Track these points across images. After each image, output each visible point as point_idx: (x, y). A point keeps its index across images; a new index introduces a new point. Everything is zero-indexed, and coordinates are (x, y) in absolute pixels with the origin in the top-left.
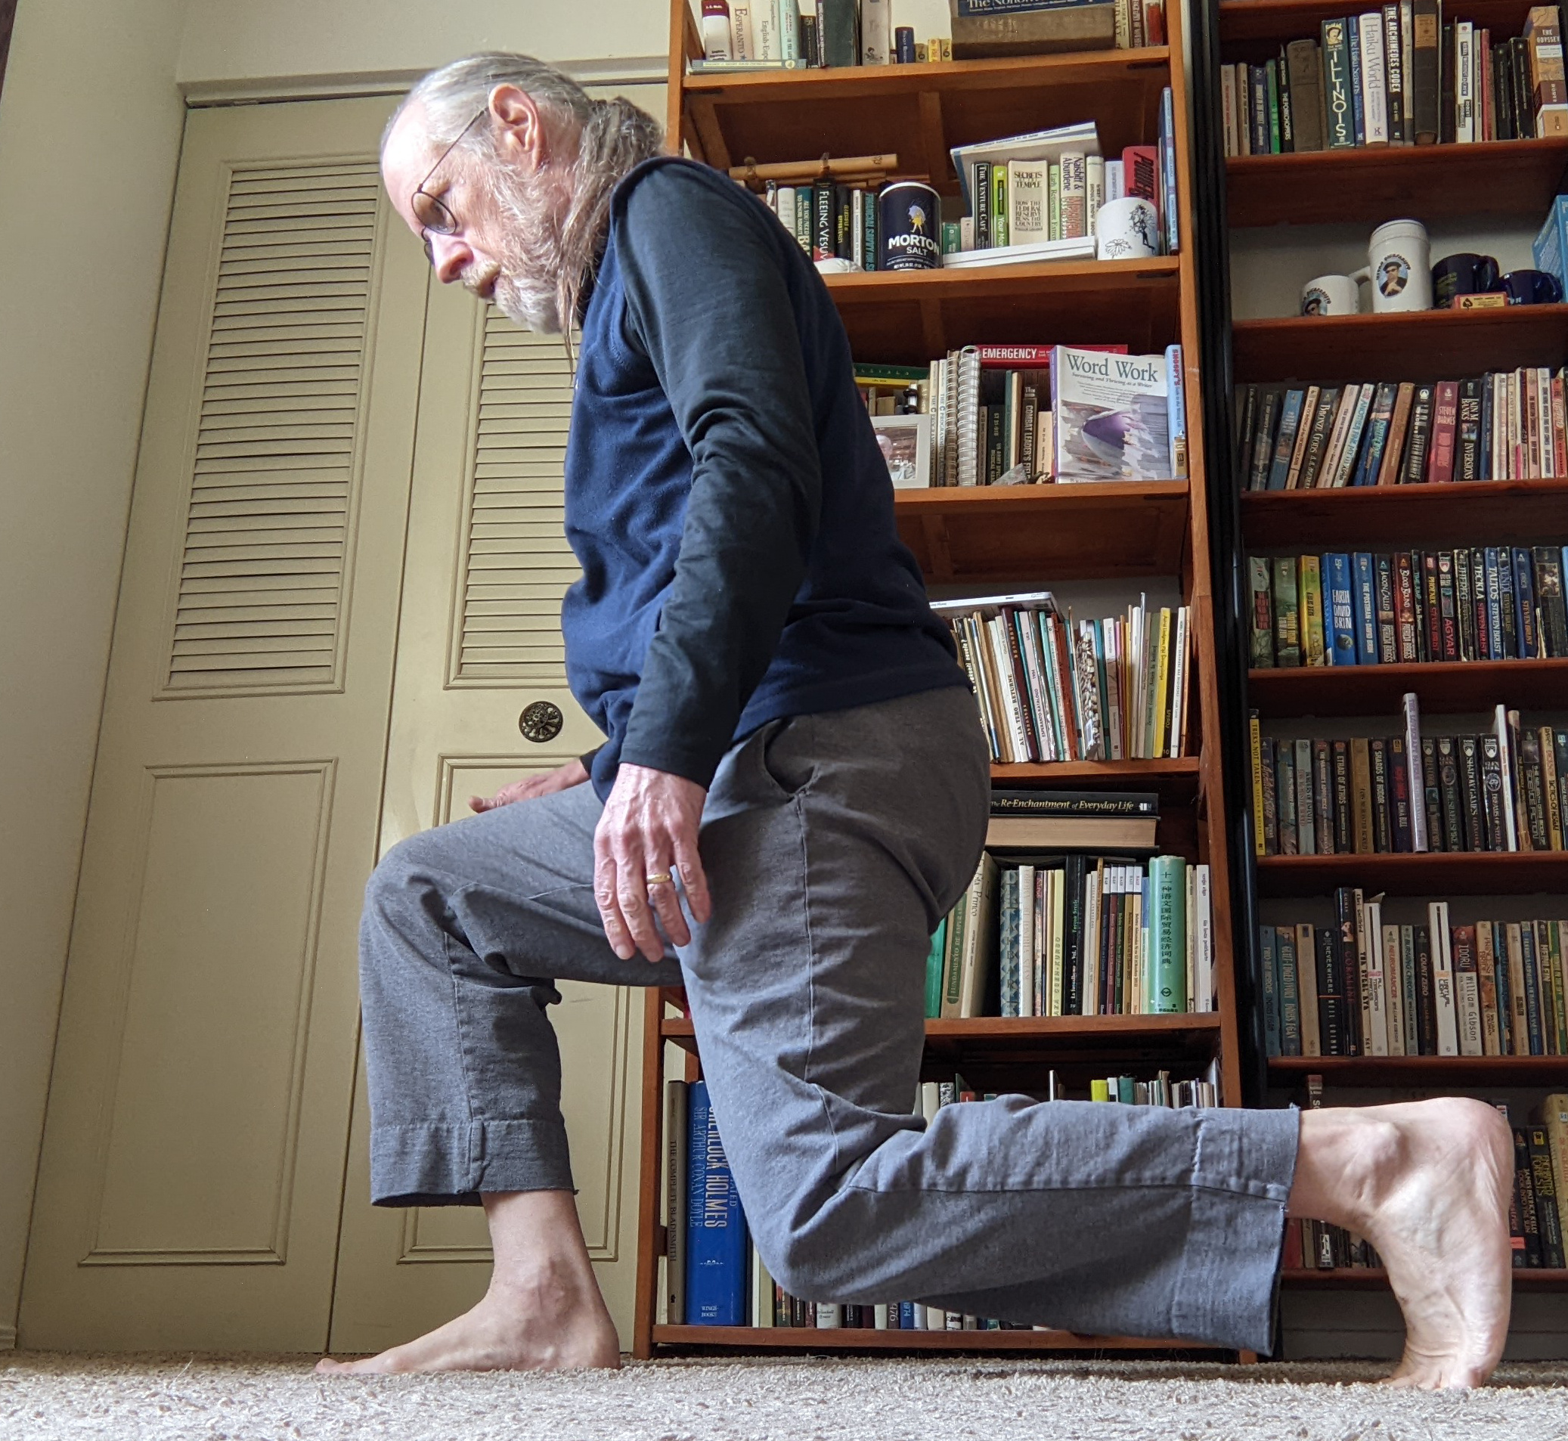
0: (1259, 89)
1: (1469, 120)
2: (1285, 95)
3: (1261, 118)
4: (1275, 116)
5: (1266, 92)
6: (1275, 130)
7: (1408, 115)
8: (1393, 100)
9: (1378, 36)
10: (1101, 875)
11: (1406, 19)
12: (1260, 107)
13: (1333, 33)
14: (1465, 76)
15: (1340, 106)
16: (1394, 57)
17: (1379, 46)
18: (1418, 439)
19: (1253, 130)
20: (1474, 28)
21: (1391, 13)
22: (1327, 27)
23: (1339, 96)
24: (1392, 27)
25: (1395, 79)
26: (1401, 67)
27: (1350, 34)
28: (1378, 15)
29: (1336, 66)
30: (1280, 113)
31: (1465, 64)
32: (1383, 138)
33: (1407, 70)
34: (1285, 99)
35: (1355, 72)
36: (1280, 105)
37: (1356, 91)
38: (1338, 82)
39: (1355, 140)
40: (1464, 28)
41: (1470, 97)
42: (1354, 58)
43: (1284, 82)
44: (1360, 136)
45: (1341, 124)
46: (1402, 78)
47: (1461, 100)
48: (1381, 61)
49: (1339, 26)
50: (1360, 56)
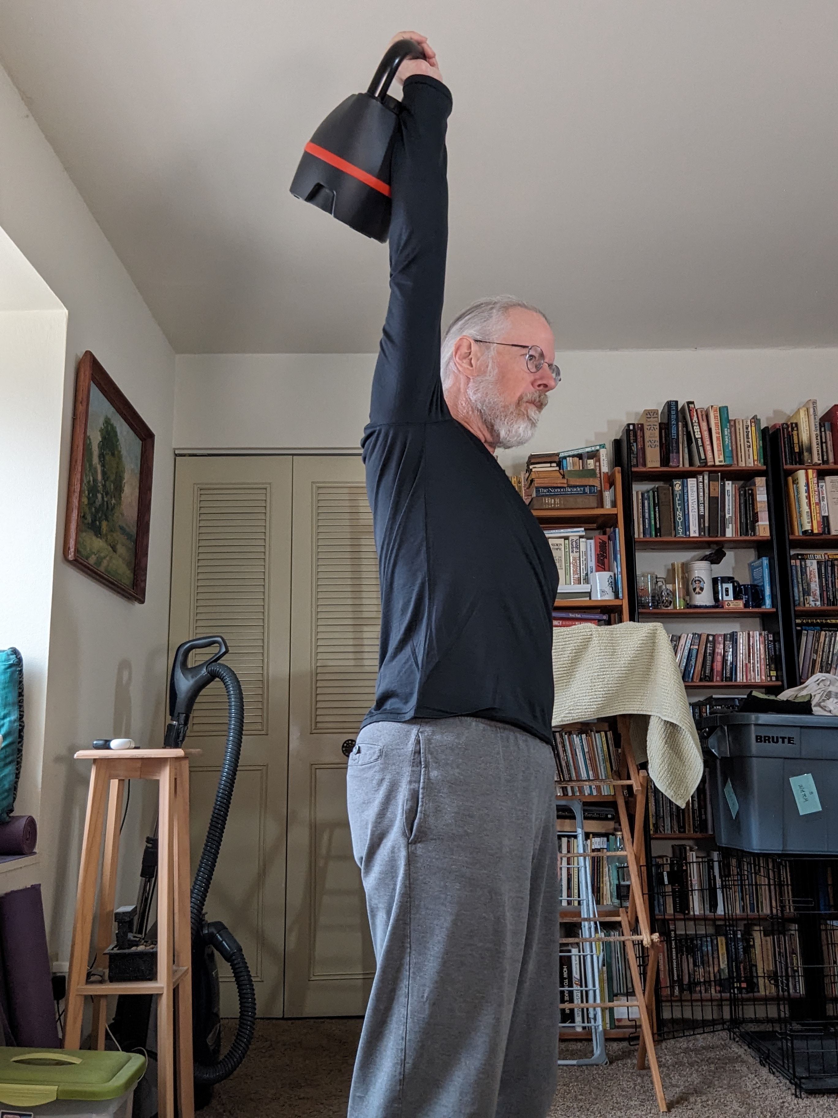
0: (646, 502)
1: (730, 525)
2: (657, 508)
3: (647, 515)
4: (653, 516)
5: (649, 504)
6: (653, 522)
7: (707, 525)
8: (701, 517)
9: (695, 489)
10: (591, 841)
11: (706, 481)
12: (647, 511)
13: (677, 485)
14: (729, 506)
15: (680, 519)
16: (701, 499)
17: (696, 494)
18: (709, 658)
19: (644, 522)
20: (732, 484)
21: (700, 479)
22: (675, 483)
23: (679, 514)
24: (701, 485)
25: (702, 508)
26: (704, 504)
27: (684, 486)
28: (695, 479)
29: (678, 500)
30: (655, 515)
31: (729, 500)
32: (697, 535)
33: (707, 505)
34: (657, 509)
35: (686, 504)
36: (655, 512)
37: (686, 513)
38: (679, 507)
39: (686, 535)
40: (728, 484)
41: (731, 515)
42: (686, 498)
43: (656, 502)
44: (688, 533)
45: (680, 527)
46: (704, 508)
47: (727, 516)
48: (696, 500)
49: (680, 483)
50: (688, 497)
